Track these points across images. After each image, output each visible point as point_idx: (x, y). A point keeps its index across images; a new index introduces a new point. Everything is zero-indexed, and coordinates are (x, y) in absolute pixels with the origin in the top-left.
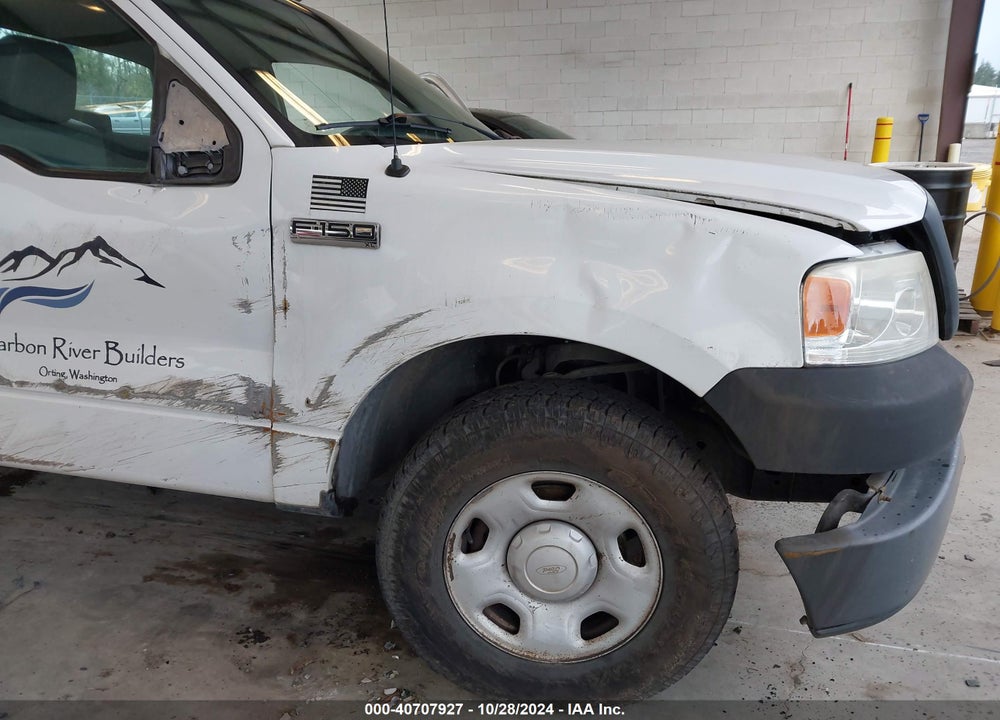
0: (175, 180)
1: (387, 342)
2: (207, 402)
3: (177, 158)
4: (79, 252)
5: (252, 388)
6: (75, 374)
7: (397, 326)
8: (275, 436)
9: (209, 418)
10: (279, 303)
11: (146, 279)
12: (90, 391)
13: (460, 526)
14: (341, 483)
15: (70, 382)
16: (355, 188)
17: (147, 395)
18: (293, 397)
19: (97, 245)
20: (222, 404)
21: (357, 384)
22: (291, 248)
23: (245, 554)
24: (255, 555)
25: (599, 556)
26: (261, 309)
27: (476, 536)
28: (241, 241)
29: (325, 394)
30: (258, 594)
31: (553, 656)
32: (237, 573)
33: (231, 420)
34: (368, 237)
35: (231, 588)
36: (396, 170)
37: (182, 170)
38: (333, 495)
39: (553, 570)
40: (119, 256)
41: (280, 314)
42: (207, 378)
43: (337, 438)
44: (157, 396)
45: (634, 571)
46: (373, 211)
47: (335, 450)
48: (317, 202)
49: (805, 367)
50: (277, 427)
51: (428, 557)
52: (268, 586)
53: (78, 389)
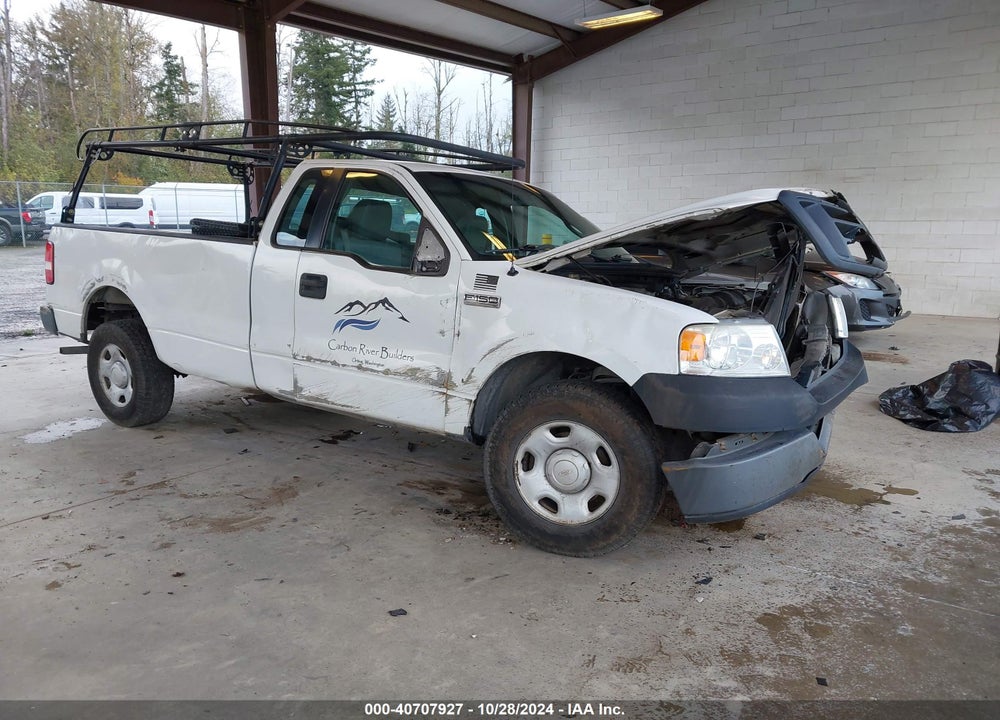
0: (421, 273)
1: (497, 352)
2: (421, 378)
3: (423, 263)
4: (377, 304)
5: (441, 373)
6: (367, 362)
7: (502, 345)
8: (448, 397)
9: (421, 387)
10: (456, 332)
11: (403, 318)
12: (372, 370)
13: (519, 457)
14: (476, 425)
15: (364, 366)
16: (493, 280)
17: (396, 374)
18: (457, 379)
19: (385, 301)
20: (428, 380)
21: (484, 371)
22: (465, 307)
23: (451, 482)
24: (456, 483)
25: (589, 464)
26: (449, 334)
27: (529, 462)
28: (444, 303)
29: (470, 377)
30: (452, 497)
31: (576, 521)
32: (443, 488)
33: (430, 388)
34: (495, 303)
35: (439, 494)
36: (512, 273)
37: (424, 269)
38: (470, 429)
39: (566, 473)
40: (392, 307)
41: (456, 337)
42: (422, 367)
43: (473, 399)
44: (401, 374)
45: (606, 470)
46: (499, 291)
47: (472, 405)
48: (477, 286)
49: (680, 375)
50: (449, 392)
51: (506, 473)
52: (458, 495)
53: (367, 369)
